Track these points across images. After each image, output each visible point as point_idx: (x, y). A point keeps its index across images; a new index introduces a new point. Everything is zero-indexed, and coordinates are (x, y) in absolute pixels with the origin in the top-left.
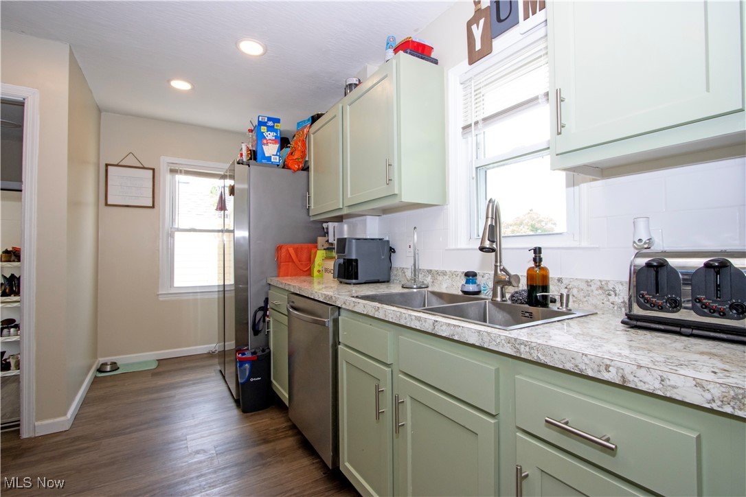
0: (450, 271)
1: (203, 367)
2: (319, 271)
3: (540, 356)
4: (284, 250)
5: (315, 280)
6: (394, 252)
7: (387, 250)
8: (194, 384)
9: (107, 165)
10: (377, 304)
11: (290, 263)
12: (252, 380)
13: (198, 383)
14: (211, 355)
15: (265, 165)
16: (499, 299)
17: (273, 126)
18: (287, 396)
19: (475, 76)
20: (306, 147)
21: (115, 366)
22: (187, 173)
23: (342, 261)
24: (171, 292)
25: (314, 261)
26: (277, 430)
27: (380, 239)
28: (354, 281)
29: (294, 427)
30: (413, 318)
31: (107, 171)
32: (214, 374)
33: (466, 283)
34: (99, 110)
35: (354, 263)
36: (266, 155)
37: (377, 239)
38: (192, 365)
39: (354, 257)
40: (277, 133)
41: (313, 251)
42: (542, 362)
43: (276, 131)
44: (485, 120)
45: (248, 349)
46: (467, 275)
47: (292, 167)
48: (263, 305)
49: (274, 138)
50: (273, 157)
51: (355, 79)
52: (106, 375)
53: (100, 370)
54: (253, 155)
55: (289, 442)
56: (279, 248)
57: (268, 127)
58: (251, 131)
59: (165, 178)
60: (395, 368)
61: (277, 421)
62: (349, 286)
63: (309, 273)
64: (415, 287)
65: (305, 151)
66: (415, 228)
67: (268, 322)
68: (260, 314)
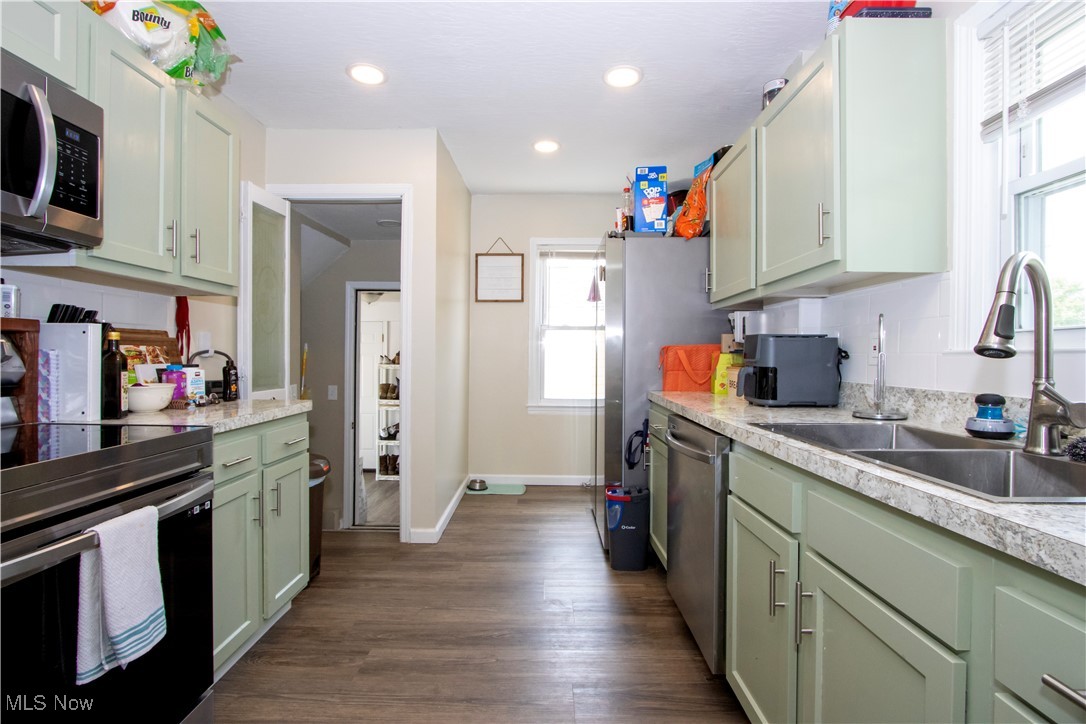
0: (951, 394)
1: (575, 502)
2: (723, 385)
3: (1044, 557)
4: (670, 354)
5: (717, 398)
6: (847, 356)
7: (833, 353)
8: (560, 520)
9: (477, 255)
10: (781, 438)
11: (680, 373)
12: (623, 527)
13: (566, 520)
14: (584, 489)
15: (645, 235)
16: (1042, 450)
17: (657, 179)
18: (665, 556)
19: (1012, 17)
20: (705, 202)
21: (483, 486)
22: (560, 255)
23: (751, 370)
24: (540, 404)
25: (715, 369)
26: (653, 601)
27: (820, 336)
28: (771, 402)
29: (673, 604)
30: (827, 462)
31: (477, 261)
32: (584, 513)
33: (979, 415)
34: (470, 194)
35: (770, 374)
36: (648, 221)
37: (815, 336)
38: (562, 497)
39: (771, 364)
40: (662, 188)
41: (714, 355)
42: (1048, 568)
43: (660, 185)
44: (1033, 99)
45: (620, 486)
46: (981, 400)
47: (686, 234)
48: (641, 428)
49: (658, 195)
50: (656, 222)
51: (778, 82)
52: (476, 494)
53: (470, 487)
54: (630, 223)
55: (664, 622)
56: (665, 350)
57: (650, 181)
58: (627, 190)
59: (535, 263)
60: (803, 540)
61: (655, 590)
62: (760, 408)
63: (707, 386)
64: (879, 417)
65: (704, 208)
66: (881, 315)
67: (648, 453)
68: (637, 441)
